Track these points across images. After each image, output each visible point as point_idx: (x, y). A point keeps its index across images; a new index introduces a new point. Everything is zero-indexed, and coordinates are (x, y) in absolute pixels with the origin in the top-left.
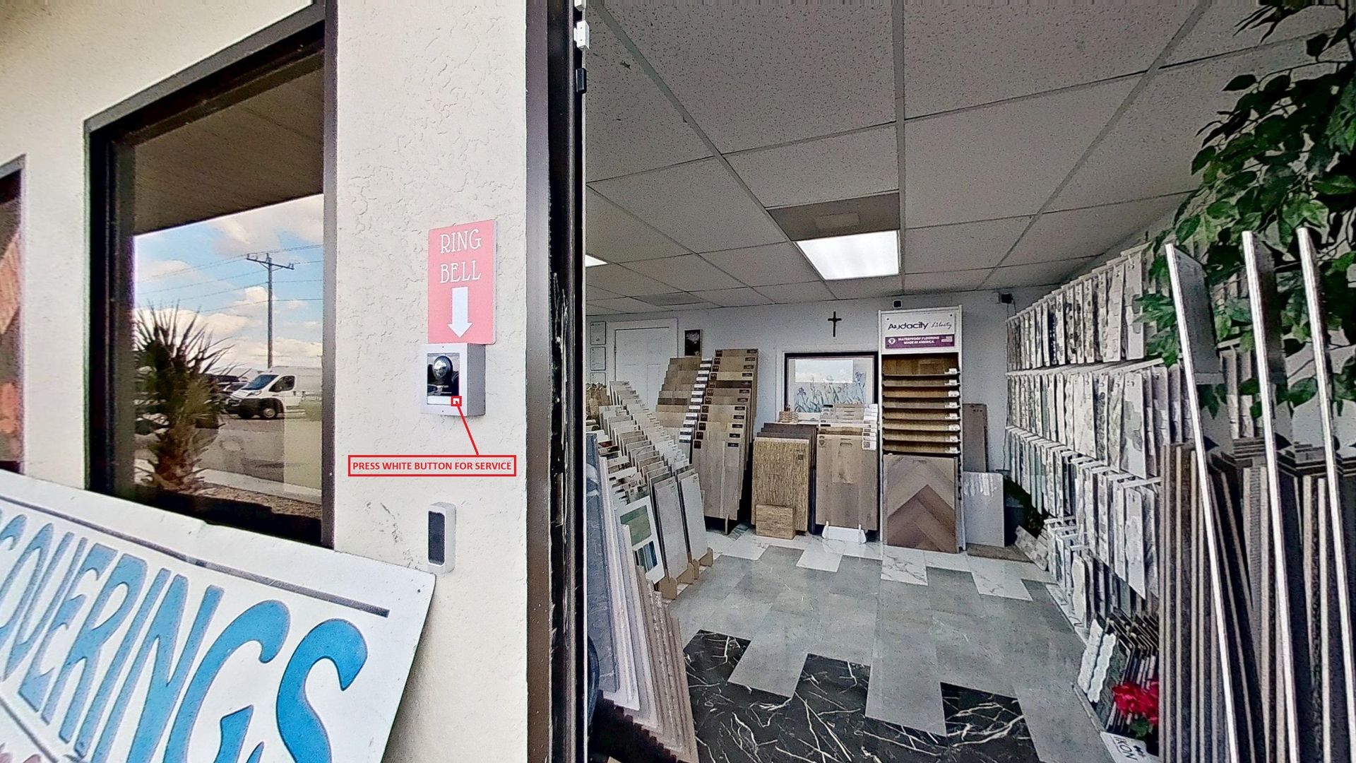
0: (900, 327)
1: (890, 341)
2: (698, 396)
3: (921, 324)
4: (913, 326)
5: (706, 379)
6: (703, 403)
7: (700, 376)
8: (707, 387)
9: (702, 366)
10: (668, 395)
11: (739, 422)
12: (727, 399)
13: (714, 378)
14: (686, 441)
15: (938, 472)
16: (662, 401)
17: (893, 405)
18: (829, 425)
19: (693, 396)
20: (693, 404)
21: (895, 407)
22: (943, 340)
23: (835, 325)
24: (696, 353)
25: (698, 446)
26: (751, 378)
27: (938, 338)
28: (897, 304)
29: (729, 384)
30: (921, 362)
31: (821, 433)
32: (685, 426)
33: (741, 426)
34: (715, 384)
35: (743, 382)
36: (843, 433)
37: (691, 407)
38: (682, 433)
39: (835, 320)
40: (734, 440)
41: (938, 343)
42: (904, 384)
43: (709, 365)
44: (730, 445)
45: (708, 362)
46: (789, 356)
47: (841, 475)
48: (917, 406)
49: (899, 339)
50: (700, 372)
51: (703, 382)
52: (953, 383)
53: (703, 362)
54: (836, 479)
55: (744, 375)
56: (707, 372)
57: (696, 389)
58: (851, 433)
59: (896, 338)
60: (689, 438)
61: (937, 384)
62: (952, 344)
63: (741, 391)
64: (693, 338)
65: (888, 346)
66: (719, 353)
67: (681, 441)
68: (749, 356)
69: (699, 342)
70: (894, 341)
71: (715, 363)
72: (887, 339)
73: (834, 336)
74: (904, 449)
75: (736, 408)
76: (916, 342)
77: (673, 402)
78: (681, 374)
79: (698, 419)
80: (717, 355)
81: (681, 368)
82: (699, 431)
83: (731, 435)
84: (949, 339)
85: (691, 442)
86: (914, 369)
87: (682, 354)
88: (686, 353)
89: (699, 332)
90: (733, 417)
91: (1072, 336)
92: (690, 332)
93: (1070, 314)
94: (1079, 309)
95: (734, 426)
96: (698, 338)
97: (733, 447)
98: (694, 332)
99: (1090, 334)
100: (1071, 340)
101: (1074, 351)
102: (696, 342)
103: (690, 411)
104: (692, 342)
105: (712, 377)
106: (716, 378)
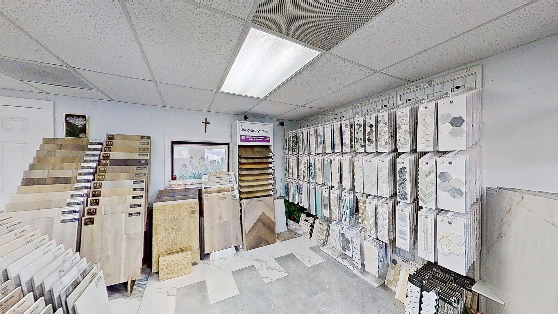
0: (247, 130)
1: (242, 138)
2: (87, 174)
3: (257, 130)
4: (253, 131)
5: (97, 158)
6: (93, 180)
7: (87, 155)
8: (99, 165)
9: (89, 146)
10: (37, 174)
11: (138, 193)
12: (123, 175)
13: (106, 158)
14: (73, 220)
15: (267, 205)
16: (28, 182)
17: (245, 173)
18: (210, 187)
19: (80, 174)
20: (79, 182)
21: (246, 173)
22: (266, 139)
23: (206, 126)
24: (81, 135)
25: (90, 222)
26: (147, 158)
27: (263, 138)
28: (246, 118)
29: (125, 163)
30: (256, 149)
31: (206, 193)
32: (68, 204)
33: (142, 197)
34: (108, 162)
35: (140, 160)
36: (219, 191)
37: (76, 185)
38: (64, 213)
39: (206, 123)
40: (136, 210)
41: (264, 141)
42: (251, 161)
43: (100, 147)
44: (130, 215)
45: (99, 144)
46: (173, 143)
47: (220, 218)
48: (257, 172)
49: (247, 137)
50: (87, 152)
51: (93, 161)
52: (270, 160)
53: (91, 144)
54: (217, 221)
55: (140, 155)
56: (98, 152)
57: (83, 168)
58: (224, 191)
59: (246, 136)
60: (75, 216)
61: (264, 161)
62: (269, 141)
63: (138, 168)
64: (79, 123)
65: (241, 140)
66: (111, 137)
67: (63, 221)
68: (143, 140)
69: (85, 126)
70: (244, 138)
71: (107, 144)
72: (241, 136)
73: (206, 132)
74: (251, 195)
75: (135, 182)
76: (254, 139)
77: (48, 181)
78: (60, 153)
79: (87, 195)
80: (109, 138)
81: (61, 147)
82: (89, 207)
83: (132, 206)
84: (268, 139)
85: (80, 220)
86: (254, 153)
88: (67, 134)
89: (84, 117)
90: (132, 190)
91: (361, 139)
92: (73, 116)
93: (360, 129)
94: (371, 126)
95: (134, 197)
96: (83, 123)
97: (134, 216)
98: (78, 116)
99: (385, 137)
100: (361, 141)
101: (362, 146)
102: (81, 126)
103: (76, 188)
104: (75, 125)
105: (103, 157)
106: (109, 157)
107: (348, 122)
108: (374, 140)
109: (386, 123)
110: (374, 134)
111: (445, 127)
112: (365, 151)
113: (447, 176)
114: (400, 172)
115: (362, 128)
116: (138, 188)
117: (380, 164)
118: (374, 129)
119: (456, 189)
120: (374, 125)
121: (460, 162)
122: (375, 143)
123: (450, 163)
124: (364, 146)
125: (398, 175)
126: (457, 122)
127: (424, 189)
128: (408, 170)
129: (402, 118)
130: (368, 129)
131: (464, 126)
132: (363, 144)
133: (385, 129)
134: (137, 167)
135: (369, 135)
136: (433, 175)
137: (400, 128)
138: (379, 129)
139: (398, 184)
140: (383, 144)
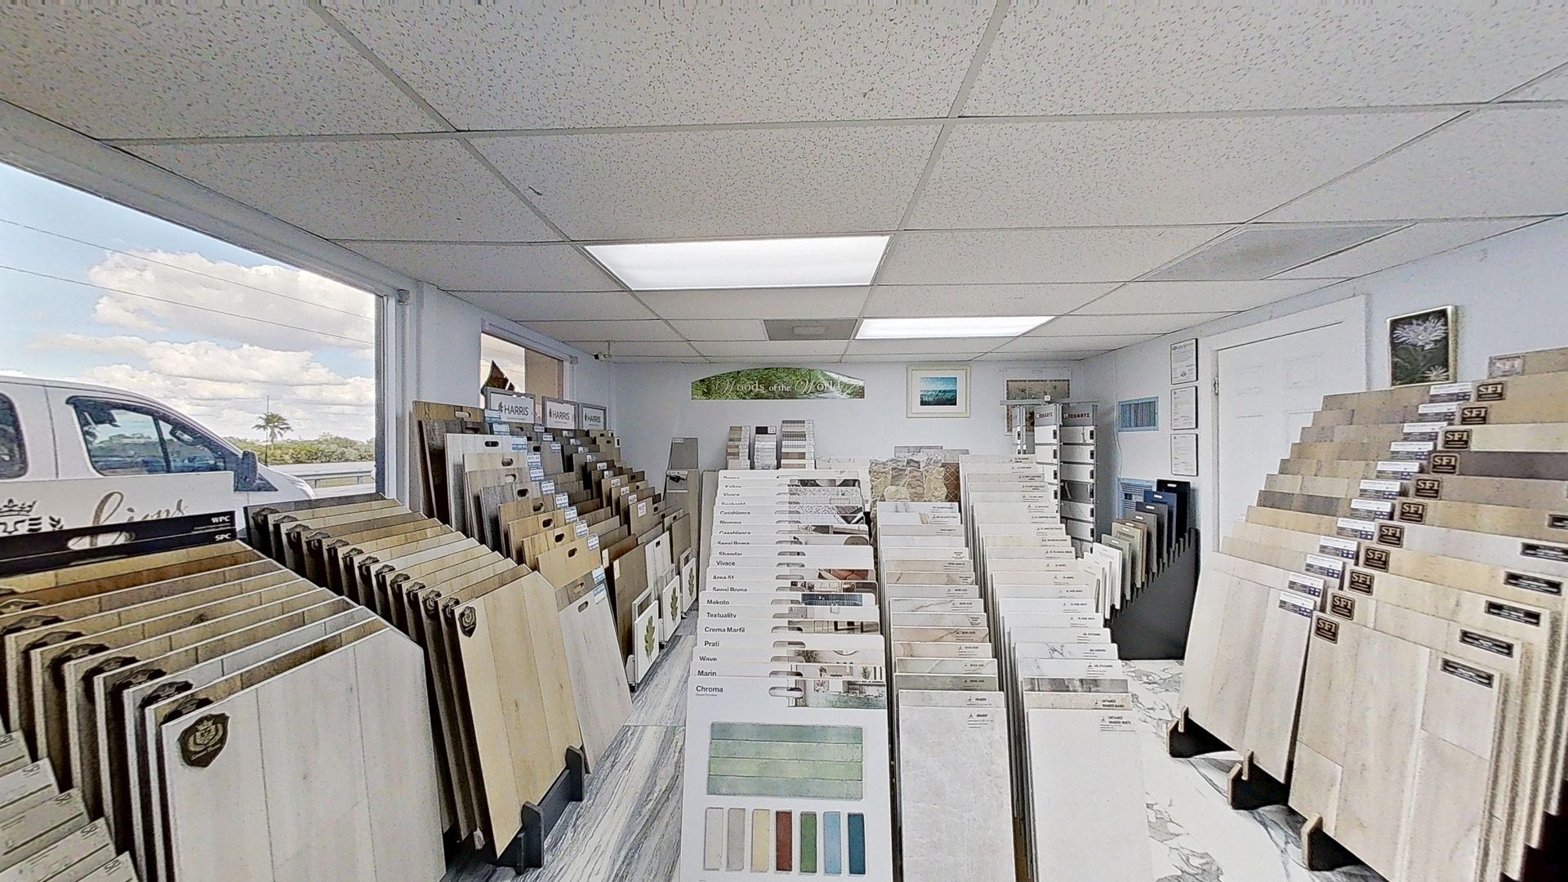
2: (1380, 495)
5: (1425, 446)
6: (1391, 516)
8: (1423, 469)
9: (1424, 409)
10: (1290, 485)
11: (1525, 598)
12: (1491, 514)
14: (1301, 611)
16: (1270, 499)
19: (1363, 493)
20: (1354, 514)
25: (1329, 633)
32: (1309, 567)
33: (1535, 617)
37: (1343, 522)
38: (1292, 585)
40: (1482, 658)
43: (1456, 407)
44: (1448, 666)
45: (1458, 398)
50: (1408, 428)
51: (1414, 456)
53: (1437, 400)
56: (1440, 427)
57: (1379, 475)
60: (1308, 602)
64: (1426, 336)
66: (1508, 367)
67: (1283, 604)
69: (1443, 342)
71: (1480, 397)
75: (1529, 549)
77: (1299, 503)
78: (1343, 433)
79: (1356, 558)
80: (1494, 374)
81: (1357, 419)
83: (1466, 636)
85: (1311, 615)
87: (1383, 378)
88: (1395, 378)
89: (1442, 315)
90: (1502, 577)
92: (1408, 321)
95: (1494, 608)
96: (1438, 334)
97: (1461, 676)
98: (1424, 317)
102: (1432, 345)
103: (1341, 532)
104: (1415, 345)
105: (1447, 442)
106: (1466, 443)
116: (1529, 578)
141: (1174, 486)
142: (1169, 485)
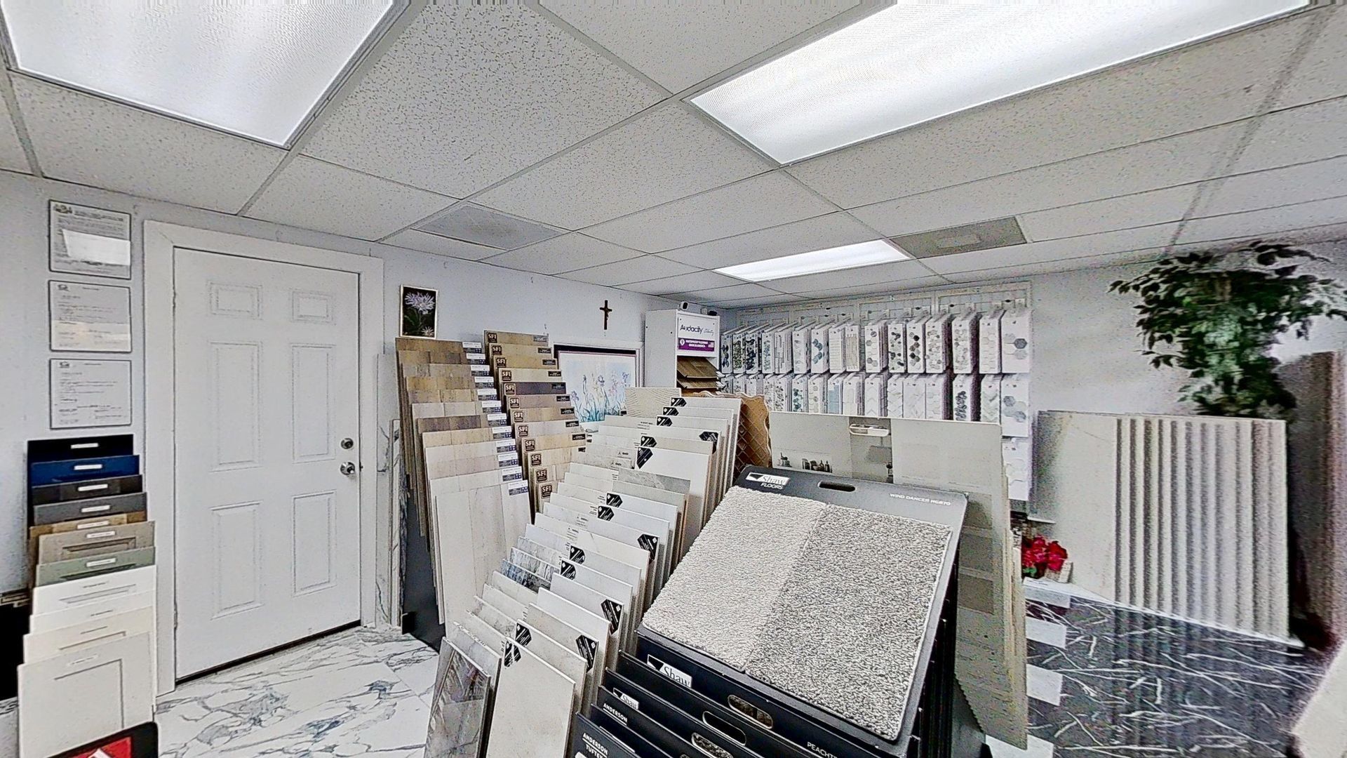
0: (687, 328)
1: (681, 342)
3: (698, 328)
4: (694, 329)
6: (508, 421)
7: (472, 374)
9: (469, 356)
12: (546, 412)
14: (520, 490)
20: (490, 424)
22: (708, 345)
23: (606, 316)
24: (426, 332)
26: (561, 380)
28: (685, 306)
29: (535, 388)
30: (694, 364)
32: (501, 464)
34: (513, 387)
37: (492, 431)
38: (505, 478)
39: (606, 310)
41: (705, 348)
45: (477, 351)
46: (558, 349)
49: (686, 341)
52: (720, 384)
53: (468, 350)
55: (551, 374)
57: (481, 398)
59: (685, 339)
62: (712, 350)
64: (422, 305)
65: (680, 347)
66: (492, 338)
67: (511, 492)
68: (540, 345)
69: (432, 312)
70: (684, 343)
71: (494, 353)
72: (679, 339)
73: (606, 328)
75: (567, 424)
76: (695, 345)
77: (452, 423)
79: (517, 449)
80: (489, 340)
81: (429, 358)
82: (532, 468)
84: (712, 345)
85: (530, 489)
88: (405, 329)
89: (433, 294)
90: (571, 438)
91: (899, 355)
92: (415, 291)
93: (898, 340)
94: (917, 338)
96: (429, 307)
98: (424, 293)
99: (938, 355)
100: (898, 357)
101: (902, 365)
102: (427, 312)
103: (496, 436)
104: (417, 310)
105: (503, 377)
106: (510, 377)
107: (876, 328)
108: (921, 356)
109: (938, 337)
110: (921, 348)
111: (1009, 348)
112: (906, 371)
113: (1011, 399)
114: (959, 397)
115: (901, 339)
117: (930, 389)
118: (920, 342)
119: (1020, 413)
120: (921, 336)
121: (1024, 384)
122: (922, 360)
123: (1015, 386)
124: (904, 364)
125: (955, 401)
126: (1020, 343)
127: (988, 415)
128: (969, 394)
129: (961, 333)
130: (911, 342)
131: (1027, 347)
132: (902, 362)
133: (938, 344)
134: (558, 397)
135: (912, 349)
136: (998, 399)
137: (957, 344)
138: (928, 343)
139: (955, 412)
140: (935, 363)
141: (95, 445)
142: (74, 447)
